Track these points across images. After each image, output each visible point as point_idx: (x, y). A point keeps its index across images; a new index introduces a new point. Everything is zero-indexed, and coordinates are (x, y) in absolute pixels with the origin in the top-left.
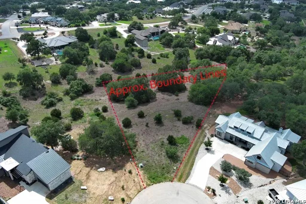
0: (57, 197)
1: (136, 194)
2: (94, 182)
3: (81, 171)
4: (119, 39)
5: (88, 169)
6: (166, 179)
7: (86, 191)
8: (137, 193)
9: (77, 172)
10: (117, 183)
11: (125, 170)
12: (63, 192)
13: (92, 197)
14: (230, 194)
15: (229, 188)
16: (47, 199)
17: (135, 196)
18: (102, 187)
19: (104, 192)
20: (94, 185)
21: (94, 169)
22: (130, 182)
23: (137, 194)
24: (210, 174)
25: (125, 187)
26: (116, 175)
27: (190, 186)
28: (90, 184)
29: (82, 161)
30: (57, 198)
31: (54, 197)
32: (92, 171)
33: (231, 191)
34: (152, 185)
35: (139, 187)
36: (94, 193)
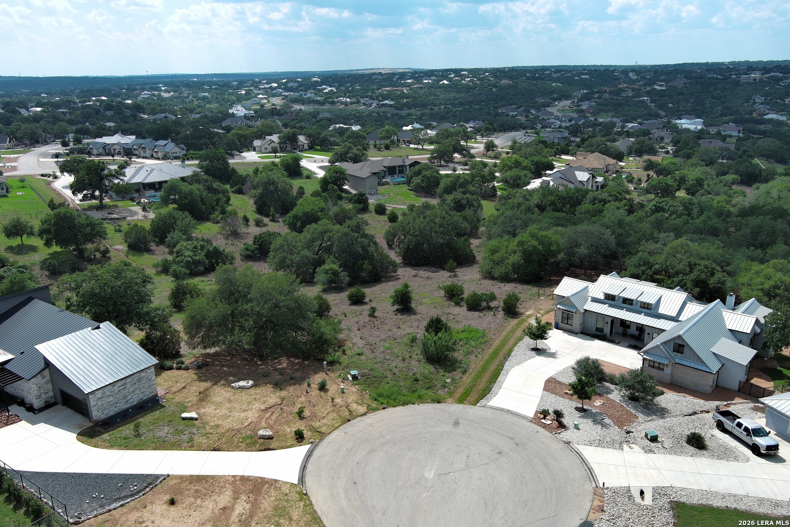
0: (111, 433)
1: (336, 425)
2: (219, 405)
3: (184, 388)
4: (307, 180)
5: (204, 385)
6: (421, 399)
7: (196, 422)
8: (339, 424)
9: (174, 389)
10: (285, 408)
11: (309, 385)
12: (128, 423)
13: (211, 434)
14: (604, 425)
15: (601, 414)
16: (80, 437)
17: (333, 428)
18: (242, 415)
19: (246, 424)
20: (218, 411)
21: (223, 385)
22: (320, 406)
23: (340, 426)
24: (545, 389)
25: (307, 413)
26: (283, 393)
27: (489, 410)
28: (208, 410)
29: (189, 371)
30: (109, 436)
31: (103, 434)
32: (215, 387)
33: (607, 421)
34: (384, 409)
35: (347, 413)
36: (217, 426)
